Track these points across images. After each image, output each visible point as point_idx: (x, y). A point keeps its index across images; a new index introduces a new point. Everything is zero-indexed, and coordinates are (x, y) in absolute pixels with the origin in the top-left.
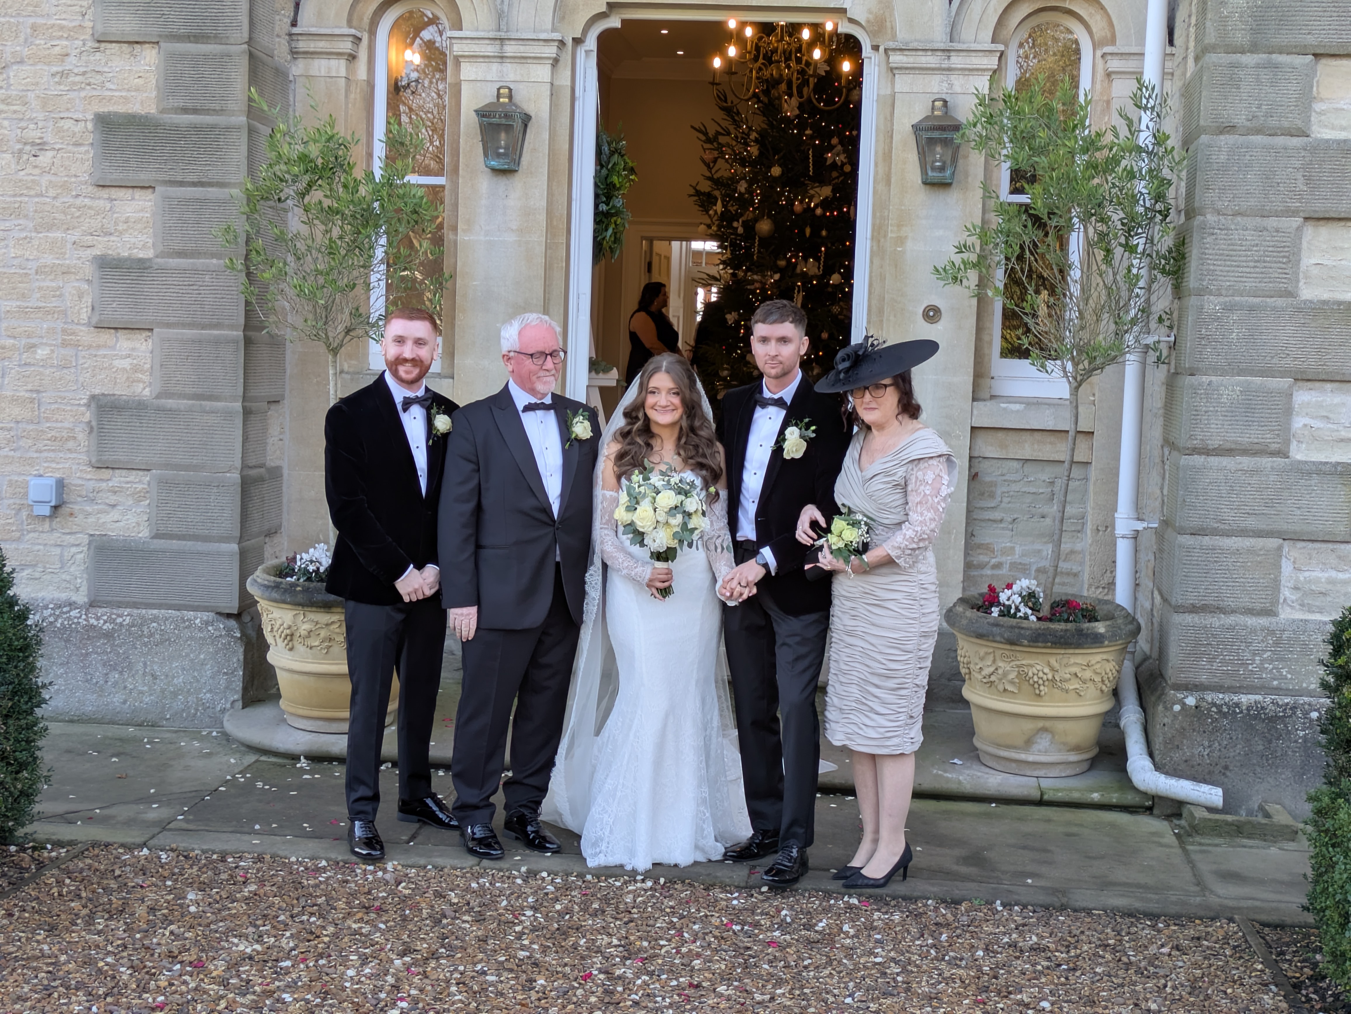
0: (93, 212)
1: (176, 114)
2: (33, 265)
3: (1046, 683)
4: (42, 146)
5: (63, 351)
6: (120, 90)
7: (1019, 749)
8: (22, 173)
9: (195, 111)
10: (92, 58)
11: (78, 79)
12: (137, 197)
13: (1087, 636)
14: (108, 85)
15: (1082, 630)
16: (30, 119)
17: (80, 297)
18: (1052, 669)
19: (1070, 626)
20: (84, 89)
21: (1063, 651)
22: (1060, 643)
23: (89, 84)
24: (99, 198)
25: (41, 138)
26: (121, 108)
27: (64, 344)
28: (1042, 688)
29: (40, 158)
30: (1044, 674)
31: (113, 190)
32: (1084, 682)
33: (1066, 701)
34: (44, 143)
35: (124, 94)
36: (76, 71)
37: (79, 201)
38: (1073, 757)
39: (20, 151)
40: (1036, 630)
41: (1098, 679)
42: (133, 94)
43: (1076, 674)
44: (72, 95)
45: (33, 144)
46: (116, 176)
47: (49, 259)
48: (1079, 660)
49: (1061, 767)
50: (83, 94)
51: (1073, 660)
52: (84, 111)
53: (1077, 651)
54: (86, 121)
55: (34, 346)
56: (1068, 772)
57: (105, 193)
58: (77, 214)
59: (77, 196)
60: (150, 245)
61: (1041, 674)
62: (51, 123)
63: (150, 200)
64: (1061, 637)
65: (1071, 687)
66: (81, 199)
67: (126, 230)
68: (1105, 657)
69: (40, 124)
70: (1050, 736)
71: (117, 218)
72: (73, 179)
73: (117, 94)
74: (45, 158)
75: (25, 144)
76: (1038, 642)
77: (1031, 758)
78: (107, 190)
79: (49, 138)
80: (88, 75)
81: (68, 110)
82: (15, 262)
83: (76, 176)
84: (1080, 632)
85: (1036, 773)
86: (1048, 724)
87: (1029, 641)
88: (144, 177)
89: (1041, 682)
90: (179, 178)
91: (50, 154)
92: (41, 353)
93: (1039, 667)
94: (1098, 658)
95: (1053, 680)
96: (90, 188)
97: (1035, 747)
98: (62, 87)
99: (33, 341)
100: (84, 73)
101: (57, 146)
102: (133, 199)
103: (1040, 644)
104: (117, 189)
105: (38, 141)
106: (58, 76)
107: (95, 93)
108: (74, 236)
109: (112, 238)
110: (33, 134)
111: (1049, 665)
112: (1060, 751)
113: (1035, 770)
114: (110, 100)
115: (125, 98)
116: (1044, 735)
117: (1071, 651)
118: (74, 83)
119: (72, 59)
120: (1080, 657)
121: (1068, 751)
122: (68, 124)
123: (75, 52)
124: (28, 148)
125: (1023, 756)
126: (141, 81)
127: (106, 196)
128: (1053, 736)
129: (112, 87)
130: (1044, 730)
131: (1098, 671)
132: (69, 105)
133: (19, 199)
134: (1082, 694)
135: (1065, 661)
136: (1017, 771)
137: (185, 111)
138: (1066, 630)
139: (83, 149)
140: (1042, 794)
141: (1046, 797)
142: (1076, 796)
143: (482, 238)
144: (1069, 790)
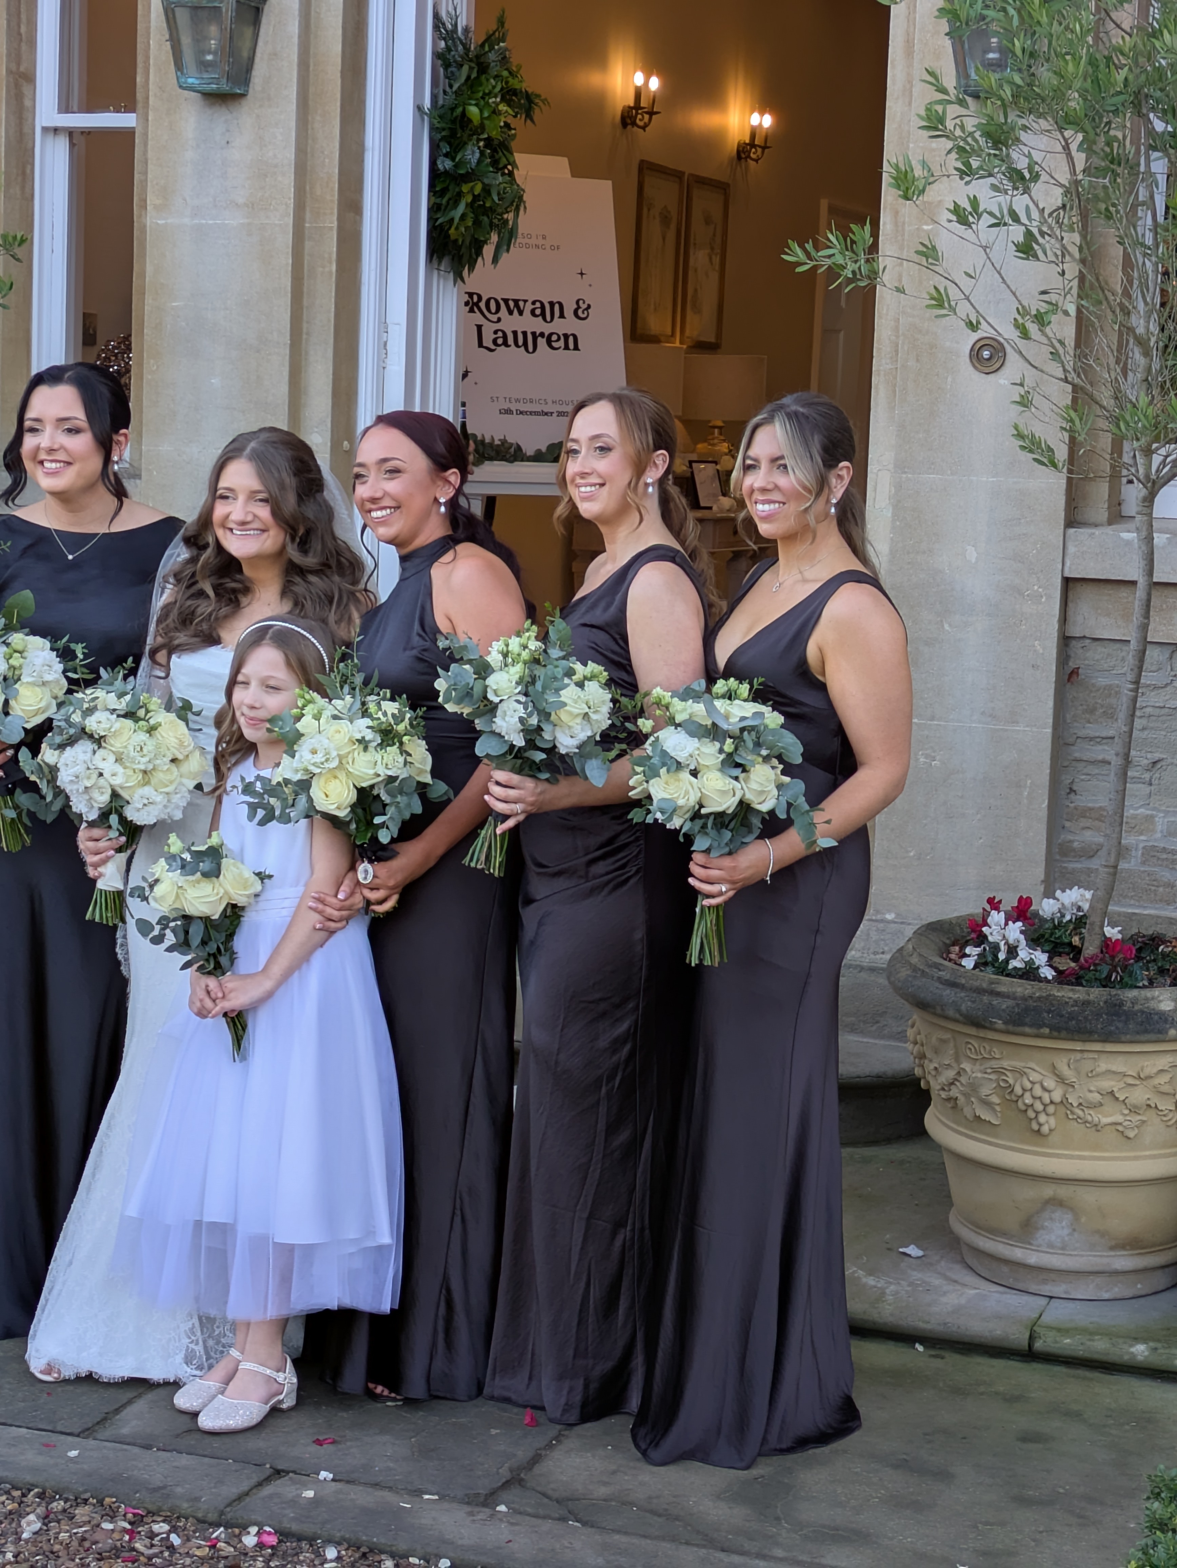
3: (1051, 1109)
7: (1011, 1237)
13: (1129, 1016)
15: (1121, 1004)
18: (1061, 1079)
19: (1096, 994)
21: (1078, 1046)
22: (1067, 1029)
28: (1042, 1118)
30: (1045, 1089)
32: (1134, 1110)
33: (1096, 1147)
38: (1124, 1261)
40: (1024, 999)
43: (1112, 1093)
48: (1118, 1065)
49: (1099, 1280)
51: (1103, 1065)
53: (1109, 1047)
56: (1117, 1291)
61: (1038, 1091)
64: (1072, 1017)
65: (1106, 1120)
70: (1069, 1216)
76: (1023, 1024)
77: (1033, 1259)
84: (1115, 1009)
85: (1047, 1289)
86: (1063, 1192)
87: (1005, 1023)
89: (1039, 1106)
93: (1034, 1077)
94: (1161, 1062)
95: (1064, 1103)
97: (1042, 1238)
103: (1027, 1030)
111: (1054, 1070)
112: (1094, 1247)
113: (1045, 1281)
116: (1057, 1215)
117: (1098, 1047)
120: (1121, 1058)
121: (1112, 1248)
125: (1018, 1254)
128: (1077, 1218)
130: (1057, 1203)
131: (1166, 1088)
134: (1131, 1134)
135: (1087, 1065)
136: (1010, 1282)
138: (1085, 1003)
140: (1032, 1338)
141: (1038, 1345)
142: (1099, 1347)
143: (187, 221)
144: (1089, 1332)
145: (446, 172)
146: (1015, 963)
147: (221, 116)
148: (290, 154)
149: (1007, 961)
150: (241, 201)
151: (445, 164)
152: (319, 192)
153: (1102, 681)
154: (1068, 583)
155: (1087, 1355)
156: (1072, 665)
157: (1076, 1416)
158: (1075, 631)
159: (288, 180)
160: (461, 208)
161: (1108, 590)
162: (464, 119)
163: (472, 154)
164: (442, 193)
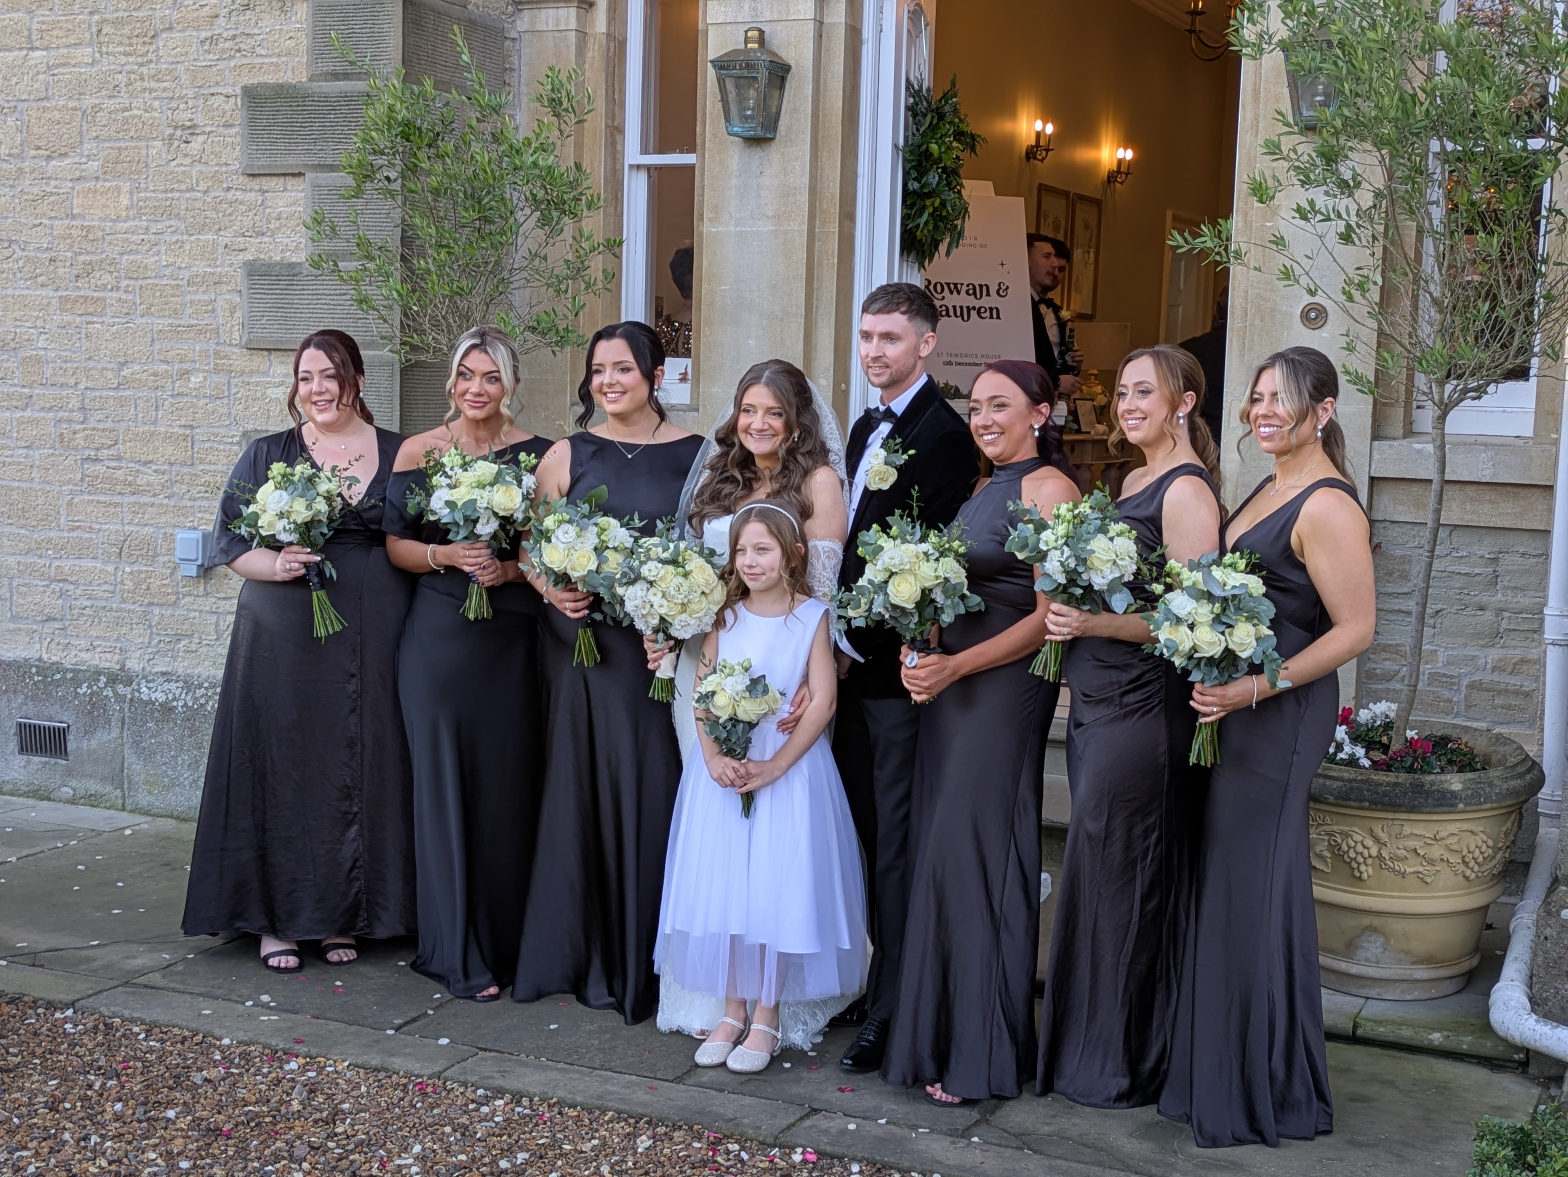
0: (244, 208)
1: (326, 81)
2: (185, 274)
3: (1370, 861)
4: (192, 129)
5: (216, 379)
6: (271, 56)
7: (1337, 954)
8: (173, 164)
9: (346, 76)
10: (242, 18)
11: (229, 44)
12: (289, 188)
13: (1428, 794)
14: (259, 51)
15: (1423, 785)
16: (180, 98)
17: (232, 313)
18: (1377, 840)
19: (1403, 778)
20: (233, 57)
21: (1390, 815)
22: (1382, 803)
23: (239, 51)
24: (251, 190)
25: (191, 120)
26: (270, 79)
27: (217, 370)
28: (1363, 868)
29: (192, 144)
30: (1364, 847)
31: (264, 180)
32: (1431, 862)
33: (1402, 890)
34: (194, 126)
35: (274, 60)
36: (225, 35)
37: (230, 195)
38: (1422, 973)
39: (171, 136)
40: (1350, 781)
41: (1455, 859)
42: (284, 59)
43: (1415, 850)
44: (222, 65)
45: (184, 128)
46: (263, 162)
47: (201, 267)
48: (1419, 830)
49: (1404, 986)
50: (232, 63)
51: (1407, 829)
52: (234, 85)
53: (1413, 817)
54: (236, 96)
55: (187, 372)
56: (1416, 994)
57: (256, 184)
58: (229, 211)
59: (229, 189)
60: (302, 246)
61: (1360, 848)
62: (202, 101)
63: (302, 191)
64: (1385, 794)
65: (1409, 870)
66: (233, 191)
67: (279, 229)
68: (1466, 826)
69: (190, 104)
70: (1382, 939)
71: (269, 214)
72: (224, 169)
73: (266, 60)
74: (196, 144)
75: (176, 128)
76: (1350, 800)
77: (1354, 969)
78: (258, 180)
79: (200, 120)
80: (238, 40)
81: (217, 83)
82: (168, 272)
83: (226, 164)
84: (1418, 788)
85: (1365, 992)
86: (1377, 921)
87: (1336, 798)
88: (293, 162)
89: (1360, 859)
90: (329, 162)
91: (201, 139)
92: (195, 380)
93: (1358, 838)
94: (1453, 828)
95: (1380, 856)
96: (241, 178)
97: (1361, 954)
98: (211, 57)
99: (186, 366)
100: (234, 37)
101: (208, 129)
102: (285, 190)
103: (1352, 803)
104: (268, 178)
105: (188, 124)
106: (207, 43)
107: (245, 61)
108: (226, 238)
109: (265, 239)
110: (183, 116)
111: (1372, 834)
112: (1399, 962)
113: (1363, 987)
114: (261, 68)
115: (276, 65)
116: (1372, 938)
117: (1404, 816)
118: (223, 51)
119: (221, 21)
120: (1422, 825)
121: (1413, 963)
122: (218, 101)
123: (224, 12)
124: (179, 132)
125: (1343, 966)
126: (291, 43)
127: (257, 187)
128: (1387, 941)
129: (263, 52)
130: (1373, 929)
131: (1454, 847)
132: (219, 78)
133: (170, 195)
134: (1429, 880)
135: (1396, 829)
136: (1337, 986)
137: (335, 76)
138: (1396, 784)
139: (233, 131)
140: (1356, 1026)
141: (1360, 1032)
142: (1406, 1034)
143: (732, 229)
144: (1399, 1024)
145: (914, 191)
146: (1341, 755)
147: (757, 154)
148: (806, 180)
149: (1335, 754)
150: (770, 214)
151: (914, 186)
152: (825, 207)
153: (1398, 552)
154: (1372, 480)
155: (1396, 1040)
156: (1376, 540)
157: (1391, 1084)
158: (1377, 516)
159: (804, 199)
160: (925, 216)
161: (1403, 486)
162: (928, 154)
163: (933, 178)
164: (911, 207)
